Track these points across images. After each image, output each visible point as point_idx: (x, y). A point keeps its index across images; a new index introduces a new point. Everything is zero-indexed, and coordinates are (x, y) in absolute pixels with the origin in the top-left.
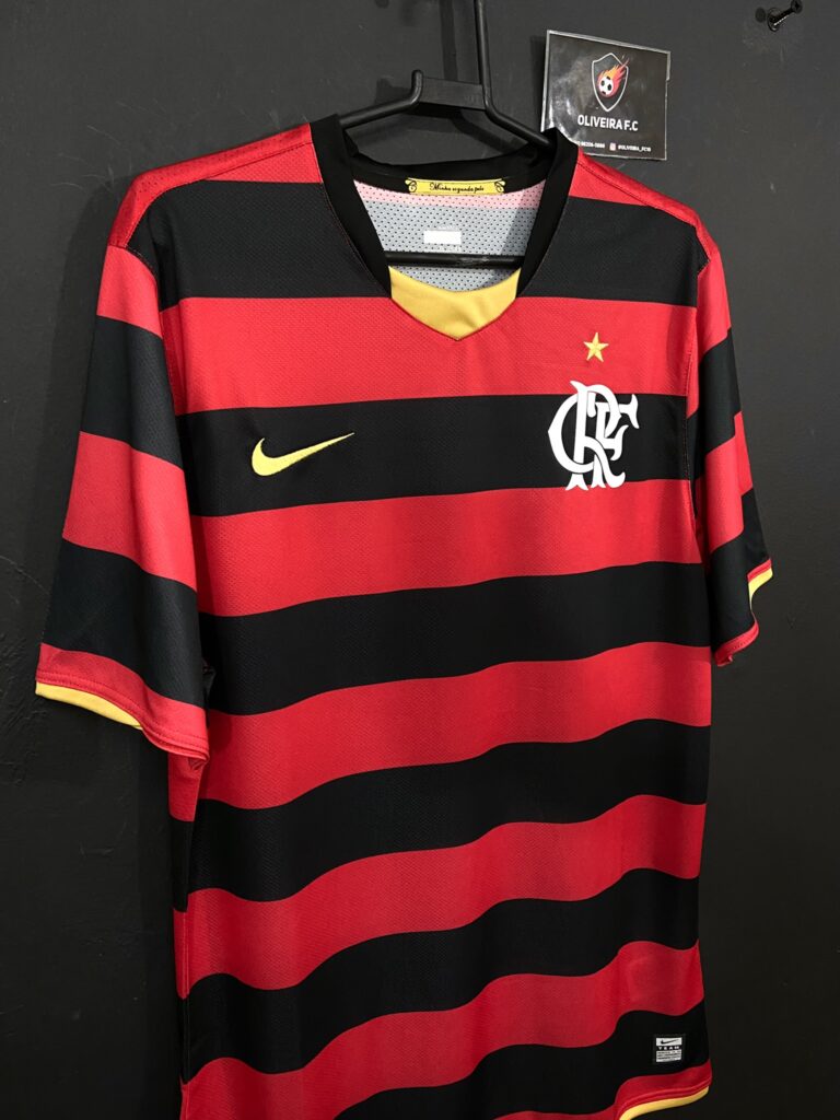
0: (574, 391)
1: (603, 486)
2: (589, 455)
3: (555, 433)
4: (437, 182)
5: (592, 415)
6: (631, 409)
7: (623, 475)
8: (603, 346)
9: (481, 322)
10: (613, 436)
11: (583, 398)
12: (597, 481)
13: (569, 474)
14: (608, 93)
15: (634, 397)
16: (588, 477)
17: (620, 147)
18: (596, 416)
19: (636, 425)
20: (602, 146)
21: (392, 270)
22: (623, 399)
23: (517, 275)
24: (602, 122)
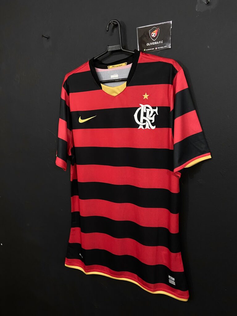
0: (141, 106)
1: (149, 128)
2: (144, 121)
3: (136, 116)
4: (113, 66)
5: (145, 111)
6: (156, 110)
7: (155, 126)
8: (148, 96)
9: (119, 93)
10: (152, 117)
11: (143, 108)
12: (147, 127)
13: (139, 125)
14: (154, 36)
15: (157, 107)
16: (144, 126)
17: (158, 48)
18: (146, 112)
19: (157, 114)
20: (154, 49)
21: (101, 84)
22: (154, 108)
23: (126, 82)
24: (153, 43)
